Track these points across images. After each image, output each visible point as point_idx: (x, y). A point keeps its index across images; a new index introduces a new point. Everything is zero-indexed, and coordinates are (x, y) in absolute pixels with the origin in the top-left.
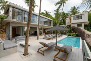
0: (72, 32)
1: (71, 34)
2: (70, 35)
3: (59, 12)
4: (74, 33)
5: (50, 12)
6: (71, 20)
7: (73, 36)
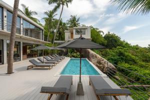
0: (75, 51)
1: (75, 54)
2: (74, 57)
3: (54, 18)
4: (78, 53)
5: (36, 13)
6: (72, 34)
7: (76, 57)
